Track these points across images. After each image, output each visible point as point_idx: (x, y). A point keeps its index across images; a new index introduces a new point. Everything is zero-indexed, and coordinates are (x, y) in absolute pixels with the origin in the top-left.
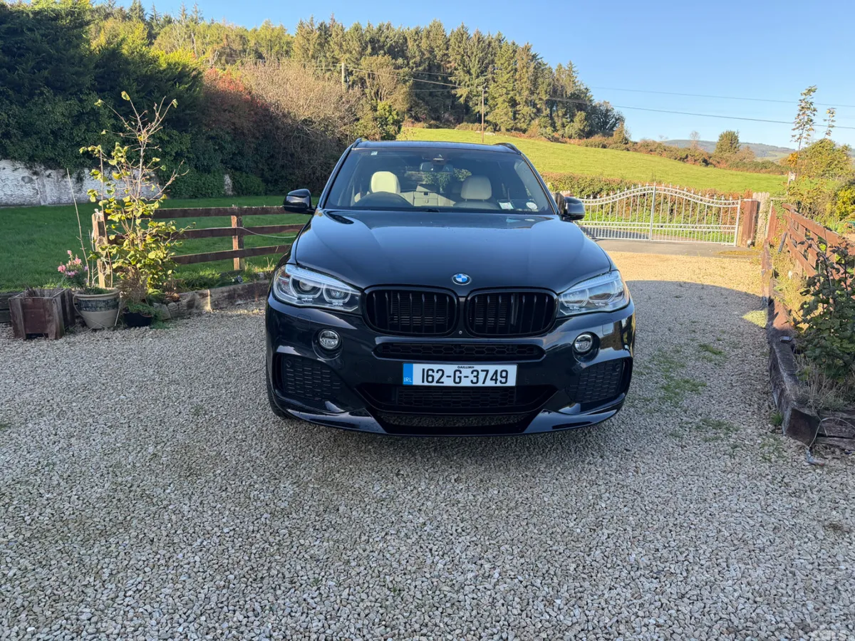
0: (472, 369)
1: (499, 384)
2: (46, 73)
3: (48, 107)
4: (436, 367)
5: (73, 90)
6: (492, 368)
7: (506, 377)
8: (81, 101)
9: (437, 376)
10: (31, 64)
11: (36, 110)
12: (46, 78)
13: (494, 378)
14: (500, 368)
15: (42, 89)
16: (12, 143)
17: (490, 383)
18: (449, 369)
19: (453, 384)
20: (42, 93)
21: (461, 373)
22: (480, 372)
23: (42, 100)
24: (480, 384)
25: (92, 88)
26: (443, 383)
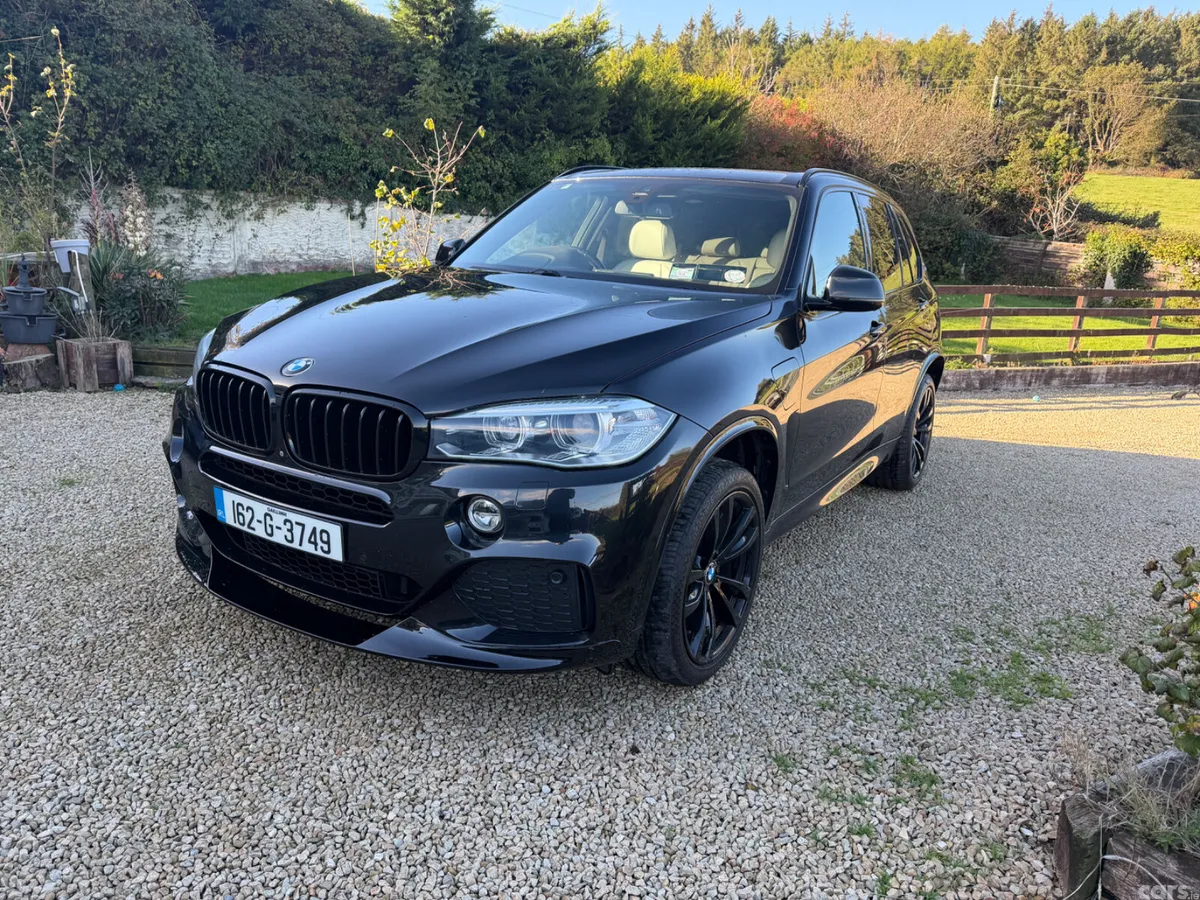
0: (285, 518)
1: (319, 553)
2: (548, 112)
3: (546, 154)
4: (246, 502)
5: (578, 132)
6: (311, 523)
7: (328, 543)
8: (587, 146)
9: (248, 516)
10: (533, 102)
11: (532, 158)
12: (549, 119)
13: (313, 540)
14: (321, 525)
15: (543, 132)
16: (504, 197)
17: (308, 548)
18: (260, 509)
19: (263, 535)
20: (543, 137)
21: (272, 519)
22: (295, 526)
23: (541, 146)
24: (295, 545)
25: (603, 128)
26: (253, 529)
